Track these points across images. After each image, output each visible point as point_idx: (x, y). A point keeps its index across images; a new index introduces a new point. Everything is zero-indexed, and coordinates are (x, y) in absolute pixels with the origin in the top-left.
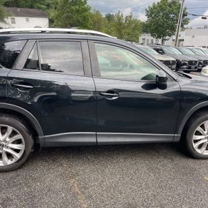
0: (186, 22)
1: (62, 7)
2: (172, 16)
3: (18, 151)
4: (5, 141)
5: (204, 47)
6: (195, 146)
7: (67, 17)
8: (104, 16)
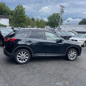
0: (62, 22)
1: (15, 15)
2: (57, 20)
3: (26, 58)
4: (24, 56)
5: (69, 31)
6: (69, 57)
7: (17, 19)
8: (31, 19)
